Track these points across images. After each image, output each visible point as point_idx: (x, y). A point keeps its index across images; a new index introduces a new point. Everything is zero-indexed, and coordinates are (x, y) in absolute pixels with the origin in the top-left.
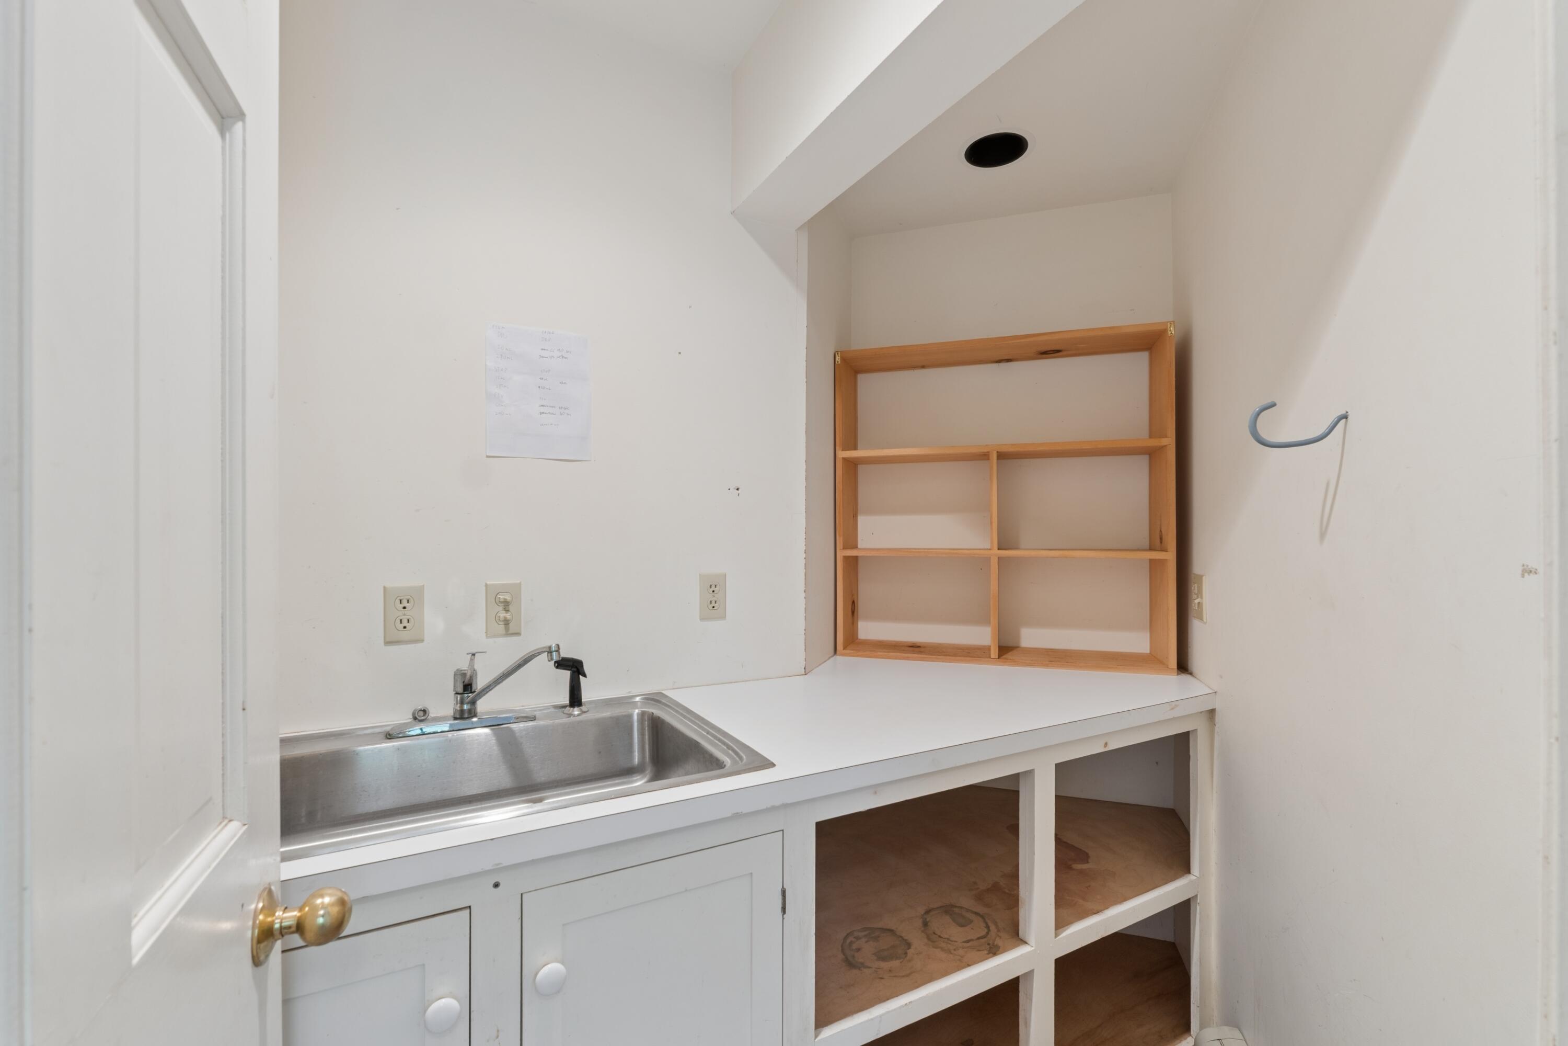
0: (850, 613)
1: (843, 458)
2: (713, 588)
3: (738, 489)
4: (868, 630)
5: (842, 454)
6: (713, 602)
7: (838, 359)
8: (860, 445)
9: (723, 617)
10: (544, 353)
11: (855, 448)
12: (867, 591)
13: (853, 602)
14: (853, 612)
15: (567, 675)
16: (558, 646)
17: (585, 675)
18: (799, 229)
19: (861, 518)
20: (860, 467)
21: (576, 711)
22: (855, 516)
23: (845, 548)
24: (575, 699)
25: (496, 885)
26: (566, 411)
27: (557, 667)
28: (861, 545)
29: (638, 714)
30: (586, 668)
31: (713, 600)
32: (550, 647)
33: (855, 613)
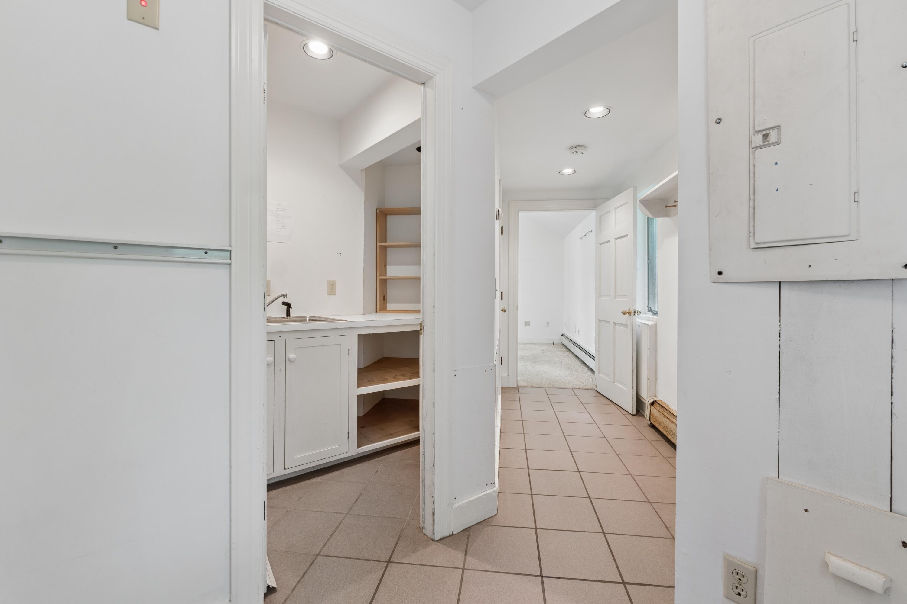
0: (383, 300)
1: (379, 245)
2: (332, 285)
3: (340, 254)
4: (390, 306)
5: (379, 244)
6: (332, 289)
7: (377, 211)
8: (388, 240)
9: (335, 294)
10: (278, 210)
11: (386, 241)
12: (391, 292)
13: (384, 296)
14: (384, 300)
15: (285, 307)
16: (286, 294)
17: (291, 308)
18: (362, 170)
19: (388, 267)
20: (387, 248)
21: (289, 318)
22: (385, 266)
23: (380, 276)
24: (288, 314)
25: (280, 336)
26: (285, 228)
27: (283, 305)
28: (388, 275)
29: (308, 319)
30: (292, 306)
31: (332, 288)
32: (284, 294)
33: (385, 300)
